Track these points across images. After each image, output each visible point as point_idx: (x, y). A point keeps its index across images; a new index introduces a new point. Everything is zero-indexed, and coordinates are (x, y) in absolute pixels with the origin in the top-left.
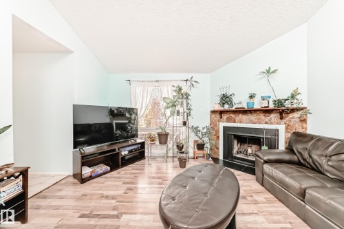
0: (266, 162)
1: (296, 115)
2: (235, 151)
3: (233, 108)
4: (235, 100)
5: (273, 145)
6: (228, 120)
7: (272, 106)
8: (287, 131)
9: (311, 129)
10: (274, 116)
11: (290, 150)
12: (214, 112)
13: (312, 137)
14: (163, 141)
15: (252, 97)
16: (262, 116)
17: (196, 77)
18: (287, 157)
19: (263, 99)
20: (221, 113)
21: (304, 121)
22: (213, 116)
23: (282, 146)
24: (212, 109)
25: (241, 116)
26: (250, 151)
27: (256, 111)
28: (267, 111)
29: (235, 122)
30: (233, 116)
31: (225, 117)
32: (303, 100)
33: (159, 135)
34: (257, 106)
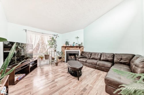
0: (79, 58)
1: (82, 48)
2: (69, 58)
3: (69, 46)
4: (70, 43)
5: (78, 55)
6: (68, 49)
7: (78, 46)
8: (80, 51)
9: (84, 51)
10: (78, 48)
11: (81, 55)
12: (63, 47)
13: (85, 52)
14: (47, 58)
15: (74, 43)
16: (76, 48)
17: (59, 35)
18: (82, 56)
19: (76, 44)
20: (65, 47)
21: (83, 49)
22: (63, 48)
23: (80, 55)
24: (63, 46)
25: (71, 48)
26: (73, 57)
27: (75, 47)
28: (77, 47)
29: (69, 50)
30: (69, 48)
31: (66, 48)
32: (83, 45)
33: (46, 56)
34: (75, 46)
